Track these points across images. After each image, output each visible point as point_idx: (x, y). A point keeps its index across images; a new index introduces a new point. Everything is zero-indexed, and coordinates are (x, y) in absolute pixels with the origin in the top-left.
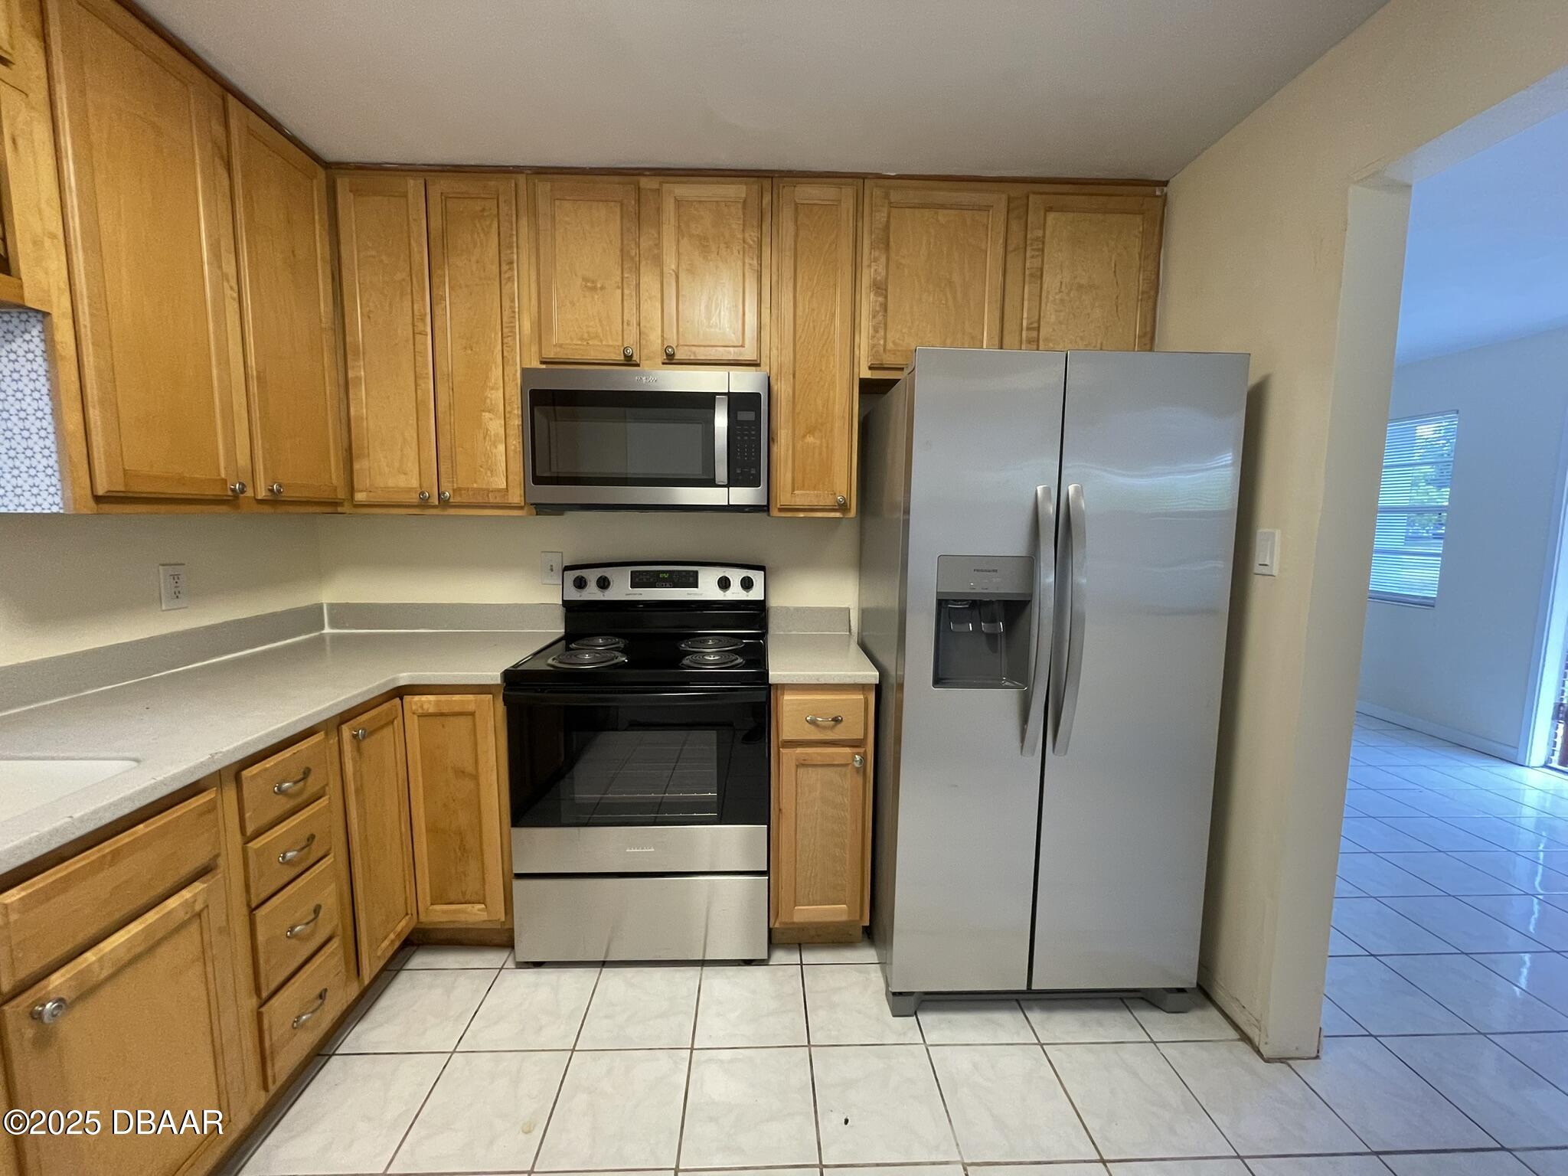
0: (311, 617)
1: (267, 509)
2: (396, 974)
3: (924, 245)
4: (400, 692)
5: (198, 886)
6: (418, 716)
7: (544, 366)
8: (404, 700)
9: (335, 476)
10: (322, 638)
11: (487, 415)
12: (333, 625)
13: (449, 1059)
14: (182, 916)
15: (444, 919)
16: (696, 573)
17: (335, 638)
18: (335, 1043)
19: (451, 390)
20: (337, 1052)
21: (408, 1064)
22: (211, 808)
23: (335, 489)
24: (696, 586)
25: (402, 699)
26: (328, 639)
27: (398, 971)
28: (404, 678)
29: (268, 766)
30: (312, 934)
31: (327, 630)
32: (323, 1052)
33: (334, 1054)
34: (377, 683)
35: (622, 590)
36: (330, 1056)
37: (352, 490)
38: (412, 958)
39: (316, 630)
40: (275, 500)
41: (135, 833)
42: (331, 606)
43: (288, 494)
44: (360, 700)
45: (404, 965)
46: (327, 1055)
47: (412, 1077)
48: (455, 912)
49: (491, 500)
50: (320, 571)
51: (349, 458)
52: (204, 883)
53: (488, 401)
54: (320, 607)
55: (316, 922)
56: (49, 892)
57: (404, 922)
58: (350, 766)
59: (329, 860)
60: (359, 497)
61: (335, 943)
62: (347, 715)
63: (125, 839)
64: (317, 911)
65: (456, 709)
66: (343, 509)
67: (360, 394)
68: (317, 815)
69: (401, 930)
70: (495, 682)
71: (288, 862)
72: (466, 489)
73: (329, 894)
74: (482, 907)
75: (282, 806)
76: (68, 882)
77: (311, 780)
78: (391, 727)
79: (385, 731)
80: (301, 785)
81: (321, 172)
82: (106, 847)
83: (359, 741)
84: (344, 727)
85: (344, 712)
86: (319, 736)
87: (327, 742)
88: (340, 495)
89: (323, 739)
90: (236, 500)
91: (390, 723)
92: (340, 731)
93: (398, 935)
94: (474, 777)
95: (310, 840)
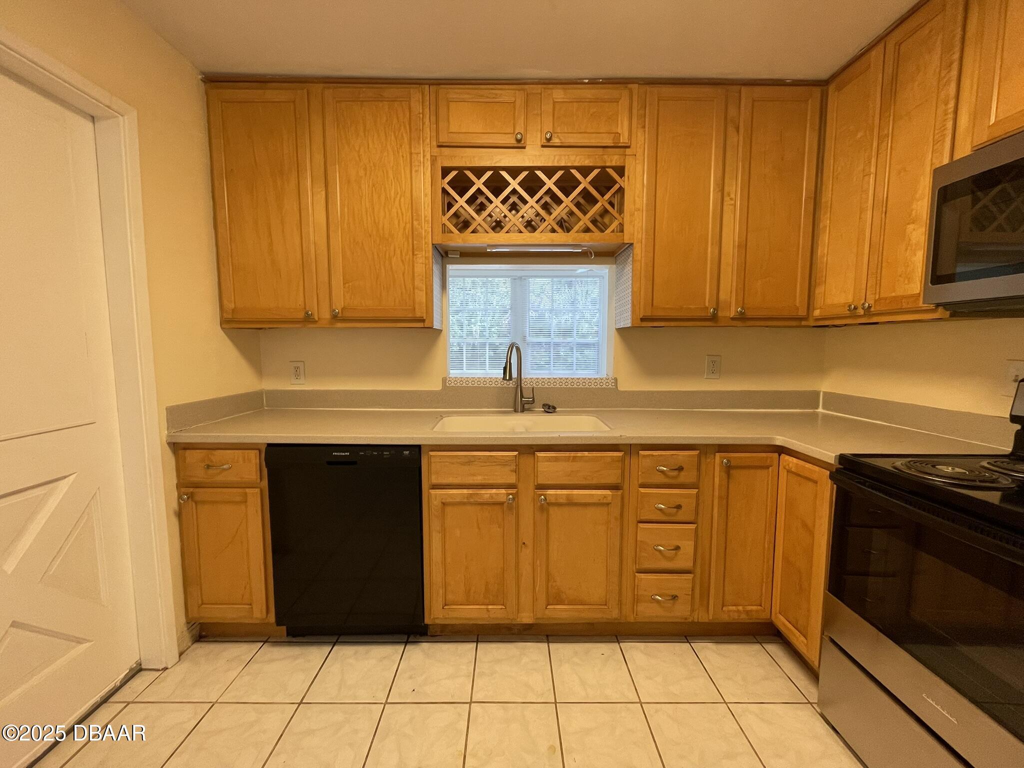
0: (811, 399)
1: (739, 323)
2: (756, 643)
4: (781, 450)
5: (608, 492)
6: (788, 471)
8: (781, 457)
9: (799, 300)
10: (816, 414)
11: (911, 227)
12: (824, 408)
13: (721, 703)
14: (597, 500)
17: (825, 416)
18: (695, 640)
19: (884, 214)
20: (692, 644)
21: (704, 681)
22: (621, 460)
23: (797, 309)
25: (779, 455)
26: (820, 416)
28: (779, 440)
29: (654, 454)
30: (670, 559)
31: (820, 410)
32: (687, 638)
33: (689, 643)
34: (752, 436)
36: (688, 642)
37: (810, 307)
38: (775, 644)
39: (812, 408)
40: (742, 318)
41: (584, 454)
42: (825, 393)
43: (749, 314)
44: (731, 442)
45: (763, 643)
46: (687, 640)
47: (699, 687)
48: (791, 631)
50: (821, 369)
51: (812, 285)
52: (611, 492)
53: (914, 213)
54: (817, 394)
55: (676, 554)
56: (550, 459)
57: (754, 608)
58: (717, 480)
59: (693, 526)
60: (817, 313)
61: (690, 576)
62: (723, 448)
63: (579, 454)
64: (677, 548)
65: (807, 474)
66: (804, 323)
67: (824, 239)
68: (688, 496)
69: (751, 611)
70: (833, 462)
71: (661, 510)
72: (886, 299)
73: (688, 547)
74: (805, 641)
75: (661, 479)
76: (556, 459)
77: (683, 473)
78: (766, 471)
79: (759, 473)
80: (675, 473)
81: (817, 91)
82: (573, 454)
83: (729, 469)
84: (717, 454)
85: (719, 445)
86: (696, 453)
87: (703, 460)
88: (802, 312)
89: (699, 456)
90: (714, 318)
91: (768, 467)
92: (715, 455)
93: (747, 612)
94: (811, 533)
95: (679, 507)
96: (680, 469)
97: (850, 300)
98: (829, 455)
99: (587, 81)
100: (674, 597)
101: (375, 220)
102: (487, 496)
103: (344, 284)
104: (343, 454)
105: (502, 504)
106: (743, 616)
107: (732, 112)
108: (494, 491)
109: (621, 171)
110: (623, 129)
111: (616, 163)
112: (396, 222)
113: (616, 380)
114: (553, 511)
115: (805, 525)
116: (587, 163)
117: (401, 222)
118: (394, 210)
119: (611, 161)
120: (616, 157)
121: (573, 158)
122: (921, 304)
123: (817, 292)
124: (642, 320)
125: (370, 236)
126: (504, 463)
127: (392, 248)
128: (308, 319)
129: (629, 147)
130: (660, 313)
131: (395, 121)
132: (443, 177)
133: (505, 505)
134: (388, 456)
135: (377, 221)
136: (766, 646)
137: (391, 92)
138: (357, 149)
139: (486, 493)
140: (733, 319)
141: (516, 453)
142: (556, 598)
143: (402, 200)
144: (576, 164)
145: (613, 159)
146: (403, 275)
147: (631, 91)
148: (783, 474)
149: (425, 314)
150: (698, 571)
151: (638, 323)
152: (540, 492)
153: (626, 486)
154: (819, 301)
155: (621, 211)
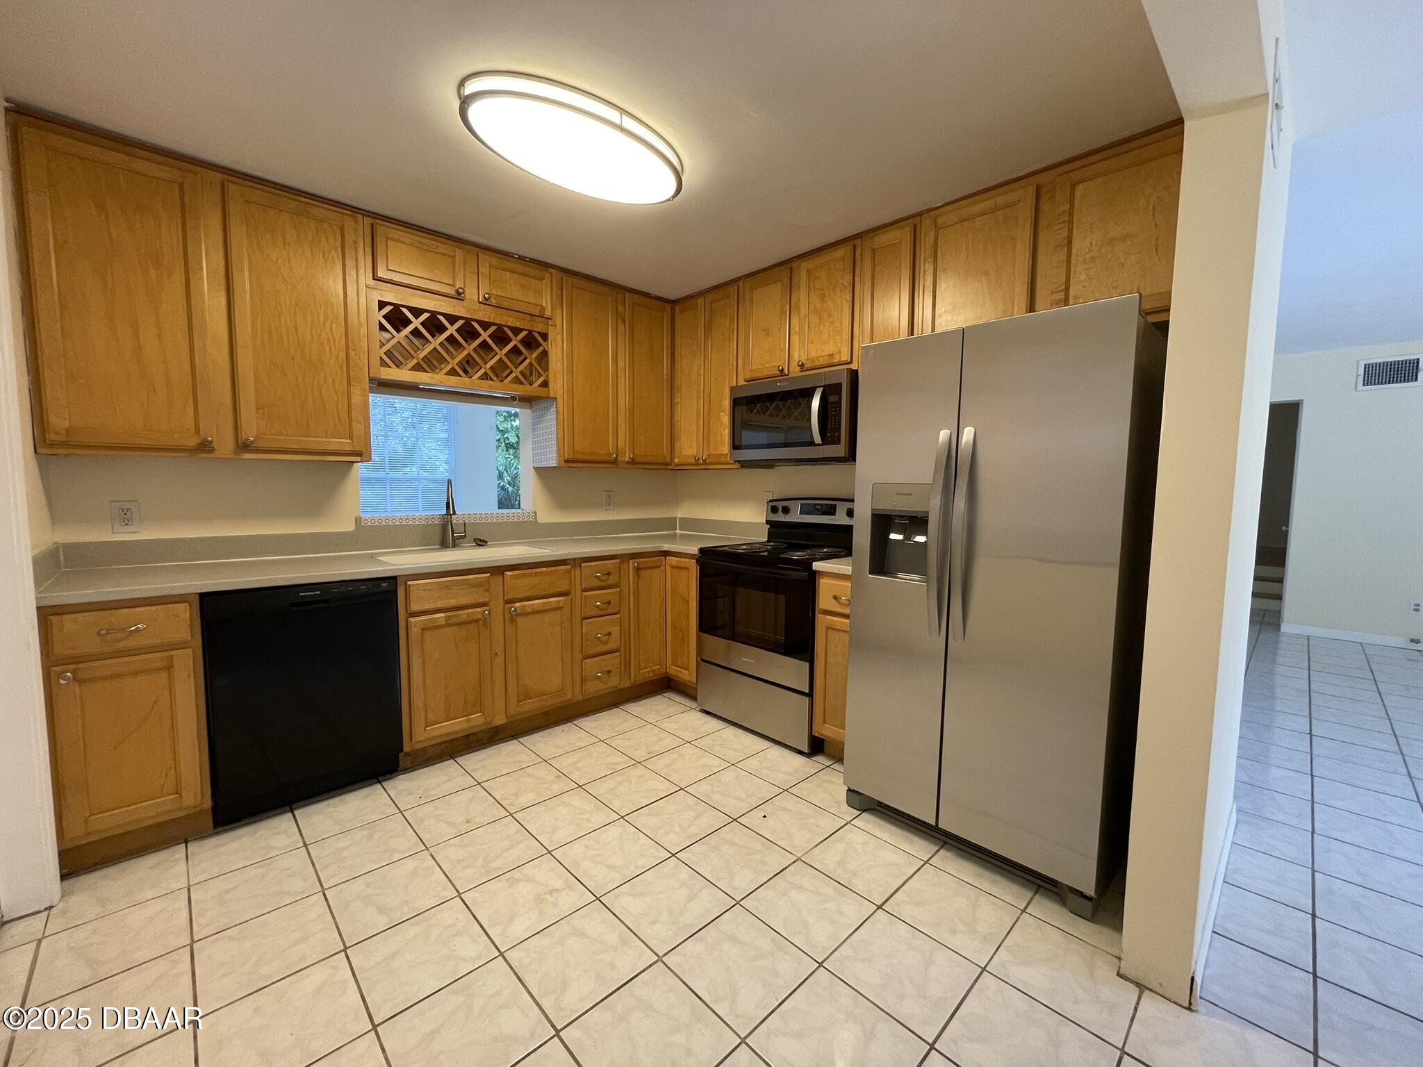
1: (630, 466)
3: (964, 248)
4: (666, 554)
5: (561, 598)
6: (671, 566)
7: (746, 383)
9: (666, 451)
10: (675, 534)
11: (722, 414)
12: (680, 530)
13: (648, 724)
14: (554, 606)
15: (675, 673)
16: (835, 505)
17: (681, 535)
19: (709, 402)
20: (620, 707)
22: (569, 572)
23: (665, 457)
24: (834, 515)
25: (665, 558)
26: (678, 535)
27: (658, 695)
28: (666, 547)
29: (591, 564)
30: (606, 643)
31: (678, 531)
33: (618, 707)
35: (796, 516)
37: (672, 457)
40: (633, 462)
41: (543, 570)
42: (680, 519)
43: (638, 459)
46: (616, 706)
48: (680, 671)
49: (722, 460)
50: (675, 501)
51: (672, 441)
52: (563, 598)
53: (723, 406)
54: (676, 518)
55: (609, 638)
56: (517, 577)
57: (657, 667)
58: (631, 579)
59: (618, 616)
60: (676, 460)
61: (618, 654)
62: (634, 556)
63: (539, 570)
64: (609, 634)
65: (683, 565)
66: (669, 467)
67: (678, 410)
68: (613, 594)
69: (655, 670)
70: (696, 553)
71: (598, 606)
72: (713, 455)
73: (615, 630)
74: (688, 672)
75: (597, 583)
76: (522, 576)
77: (610, 577)
78: (658, 570)
79: (654, 570)
80: (606, 577)
81: (668, 307)
82: (534, 570)
83: (638, 570)
84: (631, 561)
85: (632, 554)
86: (618, 561)
87: (622, 565)
88: (668, 460)
89: (620, 563)
90: (615, 462)
91: (659, 567)
92: (629, 562)
93: (653, 671)
94: (688, 602)
95: (609, 603)
96: (609, 574)
97: (695, 453)
98: (694, 549)
99: (517, 256)
100: (609, 672)
101: (298, 341)
102: (464, 616)
103: (258, 409)
104: (313, 593)
105: (477, 621)
106: (651, 675)
107: (620, 308)
108: (470, 611)
109: (545, 336)
110: (546, 302)
111: (541, 329)
112: (327, 348)
113: (535, 512)
114: (520, 620)
115: (683, 599)
116: (518, 325)
117: (333, 348)
118: (324, 335)
119: (538, 327)
120: (541, 325)
121: (506, 318)
122: (729, 460)
123: (676, 445)
124: (566, 461)
125: (293, 359)
126: (478, 585)
127: (322, 374)
128: (205, 447)
129: (551, 319)
130: (580, 457)
131: (324, 241)
132: (380, 309)
133: (481, 622)
134: (365, 590)
135: (301, 343)
136: (664, 695)
137: (319, 211)
138: (274, 260)
139: (463, 614)
140: (627, 463)
141: (489, 575)
142: (525, 695)
143: (334, 326)
144: (509, 324)
145: (539, 327)
146: (337, 405)
147: (551, 274)
148: (668, 569)
149: (364, 449)
150: (622, 649)
151: (563, 464)
152: (509, 605)
153: (573, 592)
154: (677, 453)
155: (546, 369)
